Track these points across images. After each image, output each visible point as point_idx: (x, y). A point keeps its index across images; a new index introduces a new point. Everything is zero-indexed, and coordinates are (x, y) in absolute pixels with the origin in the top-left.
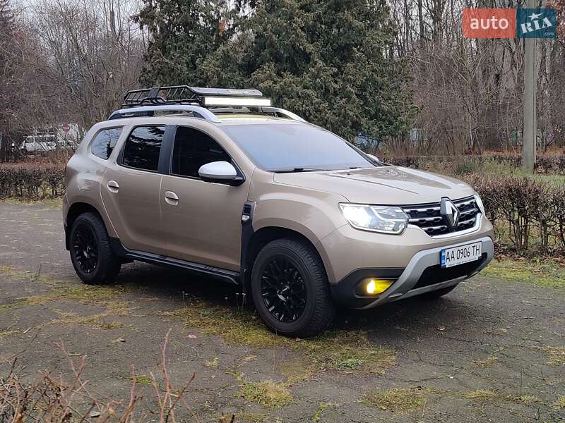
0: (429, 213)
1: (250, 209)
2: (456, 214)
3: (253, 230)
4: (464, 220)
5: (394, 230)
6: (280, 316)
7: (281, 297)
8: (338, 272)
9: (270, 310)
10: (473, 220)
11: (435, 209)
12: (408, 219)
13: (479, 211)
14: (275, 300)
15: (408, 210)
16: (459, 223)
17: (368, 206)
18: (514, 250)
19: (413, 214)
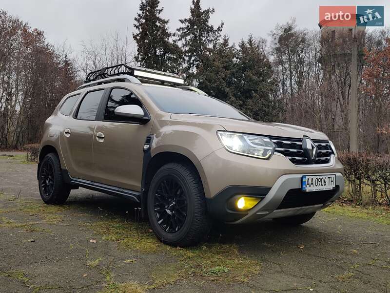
0: (293, 146)
1: (150, 139)
2: (315, 150)
3: (151, 156)
4: (321, 157)
5: (263, 156)
6: (166, 228)
7: (168, 211)
8: (213, 189)
9: (159, 222)
10: (328, 158)
11: (298, 143)
12: (275, 148)
13: (333, 153)
14: (163, 214)
15: (275, 141)
16: (317, 159)
17: (241, 135)
18: (352, 201)
19: (280, 145)
